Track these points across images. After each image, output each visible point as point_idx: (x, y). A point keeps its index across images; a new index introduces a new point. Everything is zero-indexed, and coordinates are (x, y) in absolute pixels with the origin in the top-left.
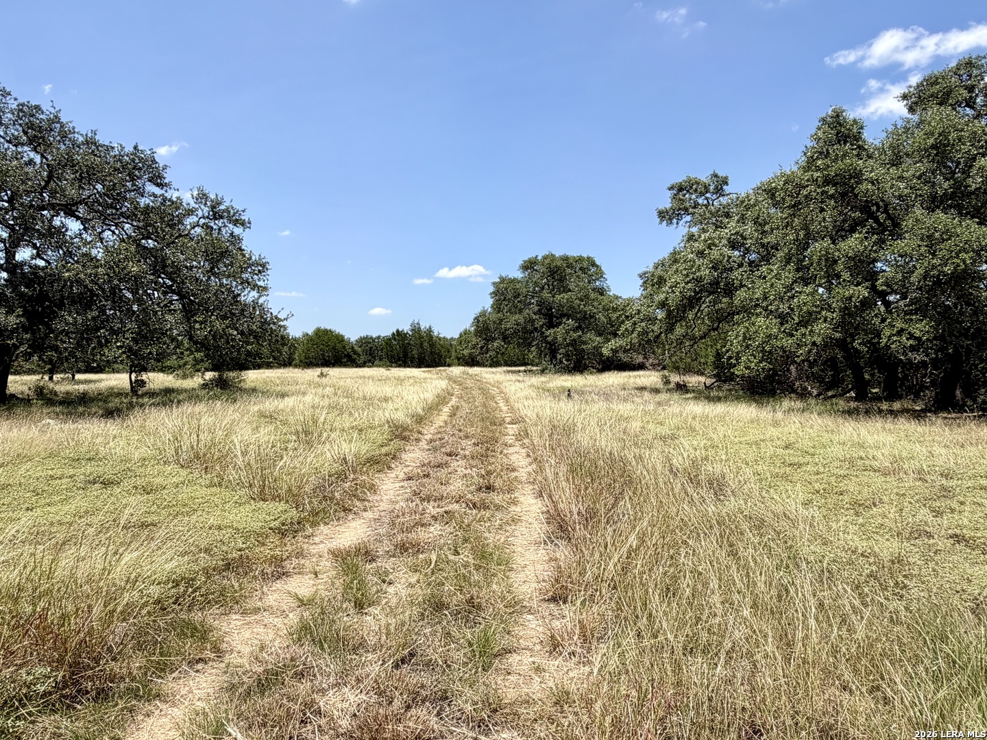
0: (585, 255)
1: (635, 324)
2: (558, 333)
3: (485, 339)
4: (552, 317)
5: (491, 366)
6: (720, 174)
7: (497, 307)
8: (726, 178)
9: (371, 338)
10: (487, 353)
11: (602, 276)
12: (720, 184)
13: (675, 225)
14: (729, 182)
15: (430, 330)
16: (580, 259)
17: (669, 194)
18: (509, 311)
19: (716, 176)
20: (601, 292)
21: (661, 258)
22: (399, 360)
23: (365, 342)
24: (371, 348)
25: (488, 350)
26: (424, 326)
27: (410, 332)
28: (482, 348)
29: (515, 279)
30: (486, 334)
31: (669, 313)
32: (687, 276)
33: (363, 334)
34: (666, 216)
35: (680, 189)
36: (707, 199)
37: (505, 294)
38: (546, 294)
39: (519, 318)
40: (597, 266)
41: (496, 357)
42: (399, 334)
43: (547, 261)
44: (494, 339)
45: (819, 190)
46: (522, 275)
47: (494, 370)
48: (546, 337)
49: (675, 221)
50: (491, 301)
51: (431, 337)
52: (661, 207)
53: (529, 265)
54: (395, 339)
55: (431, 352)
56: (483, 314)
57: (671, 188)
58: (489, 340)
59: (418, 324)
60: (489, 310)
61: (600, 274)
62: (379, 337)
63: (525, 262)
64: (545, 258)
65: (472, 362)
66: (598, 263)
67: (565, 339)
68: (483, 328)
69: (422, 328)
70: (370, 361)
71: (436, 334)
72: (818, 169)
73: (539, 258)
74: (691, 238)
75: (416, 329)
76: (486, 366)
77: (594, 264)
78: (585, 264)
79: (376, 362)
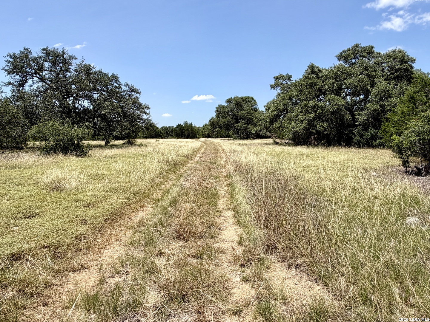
0: (250, 96)
1: (262, 122)
2: (239, 125)
3: (213, 128)
4: (237, 119)
5: (215, 138)
6: (289, 74)
7: (218, 115)
8: (291, 76)
9: (167, 127)
10: (214, 133)
11: (256, 104)
12: (289, 78)
13: (276, 90)
14: (292, 77)
15: (191, 124)
16: (248, 98)
17: (274, 80)
18: (222, 117)
19: (288, 75)
20: (256, 110)
21: (270, 101)
22: (179, 136)
23: (164, 128)
24: (167, 131)
25: (214, 132)
26: (189, 122)
27: (184, 125)
28: (212, 131)
29: (224, 106)
30: (214, 126)
31: (270, 119)
32: (276, 108)
33: (163, 126)
34: (273, 87)
35: (277, 78)
36: (286, 82)
37: (220, 111)
38: (235, 112)
39: (225, 120)
40: (254, 100)
41: (217, 134)
42: (179, 126)
43: (236, 99)
44: (216, 128)
45: (305, 87)
46: (226, 105)
47: (217, 139)
48: (235, 127)
49: (276, 88)
50: (215, 114)
51: (192, 127)
52: (271, 84)
53: (229, 101)
54: (178, 128)
55: (192, 133)
56: (213, 118)
57: (274, 78)
58: (215, 128)
59: (187, 122)
60: (215, 117)
61: (255, 103)
62: (170, 127)
63: (228, 99)
64: (235, 98)
65: (208, 136)
66: (255, 99)
67: (241, 127)
68: (213, 124)
69: (188, 123)
70: (166, 136)
71: (194, 126)
72: (305, 82)
73: (233, 98)
74: (279, 95)
75: (186, 124)
76: (213, 138)
77: (253, 99)
78: (250, 99)
79: (169, 137)
